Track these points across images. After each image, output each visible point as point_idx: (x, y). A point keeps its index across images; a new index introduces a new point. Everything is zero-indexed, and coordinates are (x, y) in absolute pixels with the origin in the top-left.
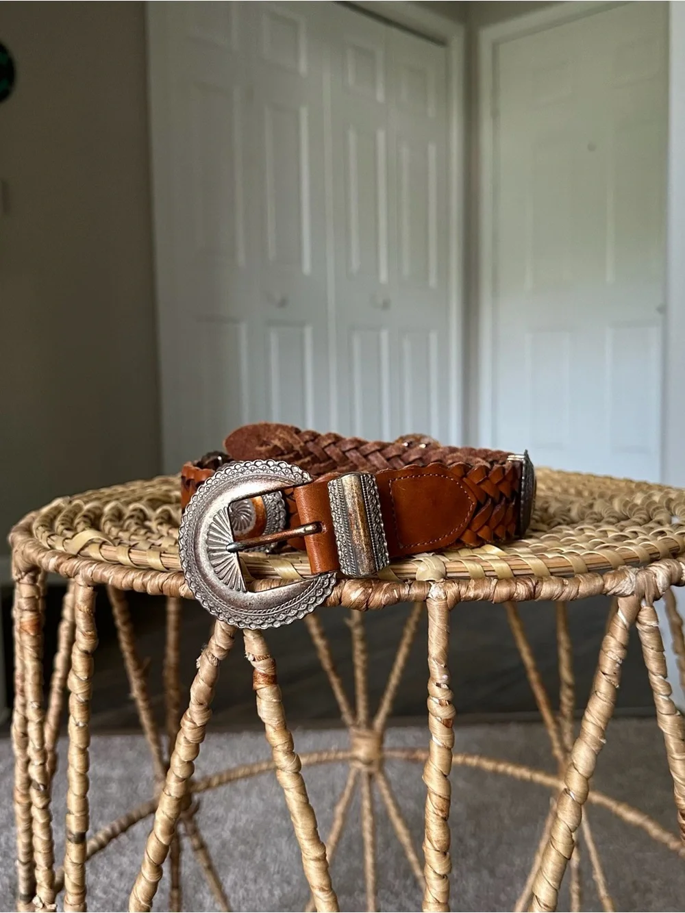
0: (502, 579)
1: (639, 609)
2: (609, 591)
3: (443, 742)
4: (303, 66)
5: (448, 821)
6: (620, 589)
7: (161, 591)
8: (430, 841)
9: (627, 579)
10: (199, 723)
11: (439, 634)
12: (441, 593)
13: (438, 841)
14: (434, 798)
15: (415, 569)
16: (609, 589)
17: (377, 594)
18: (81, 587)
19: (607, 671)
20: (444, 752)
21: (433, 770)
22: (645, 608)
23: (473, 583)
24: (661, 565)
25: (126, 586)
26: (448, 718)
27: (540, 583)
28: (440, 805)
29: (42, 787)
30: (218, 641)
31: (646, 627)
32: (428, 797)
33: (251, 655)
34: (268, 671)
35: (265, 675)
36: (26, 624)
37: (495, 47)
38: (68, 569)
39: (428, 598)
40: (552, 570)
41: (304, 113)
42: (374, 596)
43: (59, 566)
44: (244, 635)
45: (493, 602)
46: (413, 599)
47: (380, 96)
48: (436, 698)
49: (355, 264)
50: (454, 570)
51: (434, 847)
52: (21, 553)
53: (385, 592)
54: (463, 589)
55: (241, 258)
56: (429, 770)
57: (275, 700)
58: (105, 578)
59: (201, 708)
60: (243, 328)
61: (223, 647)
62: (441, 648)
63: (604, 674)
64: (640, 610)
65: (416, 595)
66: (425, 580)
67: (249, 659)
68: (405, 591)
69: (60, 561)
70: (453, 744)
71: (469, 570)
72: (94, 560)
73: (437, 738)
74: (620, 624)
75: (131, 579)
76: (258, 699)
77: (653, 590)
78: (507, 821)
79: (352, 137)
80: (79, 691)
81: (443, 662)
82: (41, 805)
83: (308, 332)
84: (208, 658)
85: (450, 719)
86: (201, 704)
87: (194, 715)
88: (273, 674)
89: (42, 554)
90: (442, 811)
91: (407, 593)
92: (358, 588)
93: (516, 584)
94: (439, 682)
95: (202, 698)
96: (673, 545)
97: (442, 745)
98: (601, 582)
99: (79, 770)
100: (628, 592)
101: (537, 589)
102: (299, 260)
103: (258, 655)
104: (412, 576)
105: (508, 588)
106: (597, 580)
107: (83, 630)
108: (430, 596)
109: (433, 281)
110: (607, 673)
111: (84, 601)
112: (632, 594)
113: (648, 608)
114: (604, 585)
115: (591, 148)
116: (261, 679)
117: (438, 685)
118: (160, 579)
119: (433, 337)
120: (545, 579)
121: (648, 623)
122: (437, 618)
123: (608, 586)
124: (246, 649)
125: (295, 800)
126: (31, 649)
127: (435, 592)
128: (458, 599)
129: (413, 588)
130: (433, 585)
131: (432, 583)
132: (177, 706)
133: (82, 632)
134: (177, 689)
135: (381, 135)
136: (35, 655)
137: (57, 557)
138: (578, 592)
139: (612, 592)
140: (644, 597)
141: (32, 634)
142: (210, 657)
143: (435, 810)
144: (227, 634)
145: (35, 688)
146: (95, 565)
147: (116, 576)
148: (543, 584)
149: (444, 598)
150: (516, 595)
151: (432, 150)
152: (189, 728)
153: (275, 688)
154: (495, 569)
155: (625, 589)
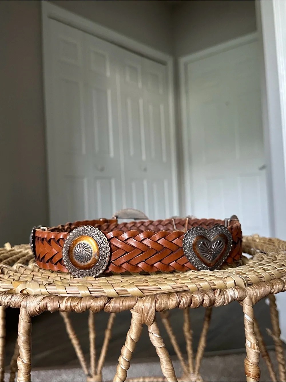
4: (108, 74)
37: (186, 65)
41: (109, 92)
47: (140, 86)
49: (132, 153)
55: (84, 151)
60: (85, 181)
79: (129, 102)
83: (113, 181)
102: (109, 152)
109: (164, 159)
119: (166, 183)
135: (141, 101)
151: (162, 107)
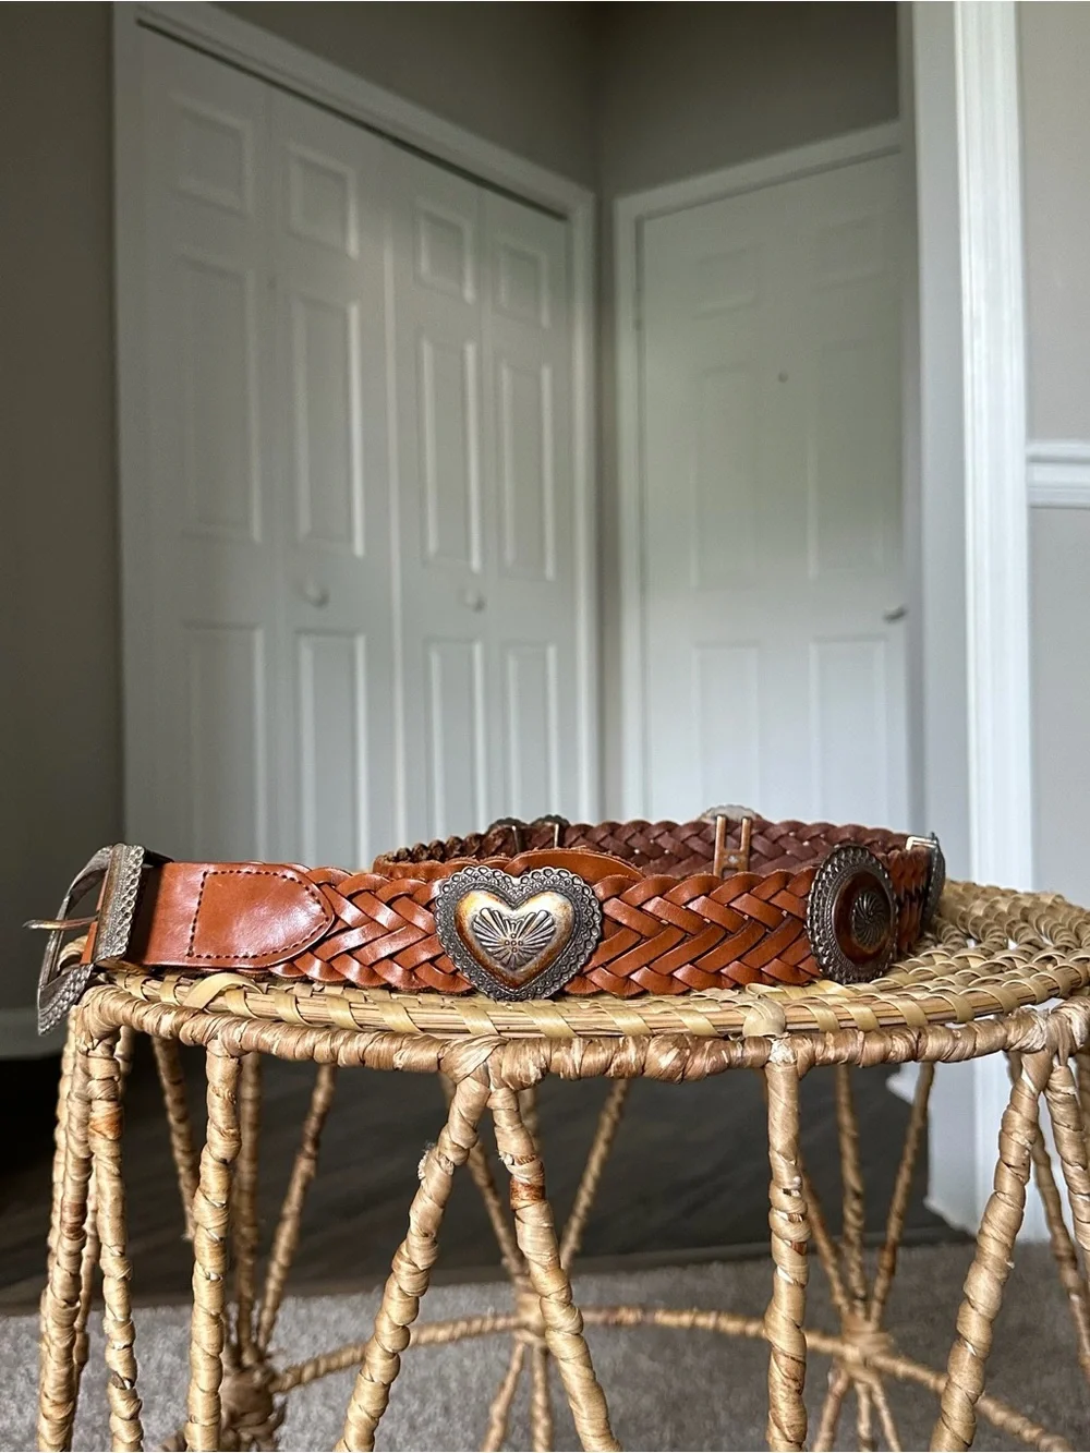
0: (869, 1031)
1: (1051, 1069)
2: (1012, 1046)
3: (796, 1276)
4: (353, 245)
5: (803, 1395)
6: (1028, 1041)
7: (363, 1061)
8: (779, 1427)
9: (1036, 1027)
10: (422, 1264)
11: (787, 1115)
12: (789, 1054)
13: (789, 1427)
14: (783, 1360)
15: (741, 1019)
16: (1013, 1041)
17: (699, 1056)
18: (220, 1059)
19: (1012, 1163)
20: (797, 1291)
21: (781, 1320)
22: (1059, 1067)
23: (830, 1038)
24: (1076, 1006)
25: (302, 1055)
26: (802, 1240)
27: (923, 1036)
28: (793, 1371)
29: (127, 1384)
30: (455, 1133)
31: (1060, 1096)
32: (773, 1360)
33: (508, 1156)
34: (535, 1179)
35: (529, 1187)
36: (100, 1121)
37: (639, 224)
38: (196, 1032)
39: (768, 1061)
40: (930, 1017)
41: (354, 312)
42: (693, 1061)
43: (178, 1027)
44: (495, 1125)
45: (861, 1066)
46: (749, 1063)
47: (469, 294)
48: (784, 1211)
49: (432, 544)
50: (797, 1020)
51: (785, 1436)
52: (96, 1010)
53: (709, 1055)
54: (819, 1048)
56: (774, 1319)
57: (546, 1225)
58: (266, 1043)
59: (428, 1241)
60: (259, 637)
61: (463, 1145)
62: (791, 1137)
63: (1009, 1166)
64: (1052, 1072)
65: (754, 1058)
66: (760, 1035)
67: (506, 1162)
68: (737, 1053)
69: (180, 1018)
70: (807, 1280)
71: (817, 1018)
72: (239, 1016)
73: (786, 1272)
74: (1027, 1092)
75: (311, 1045)
76: (518, 1223)
77: (1068, 1041)
78: (724, 1420)
79: (427, 351)
80: (211, 1224)
81: (793, 1157)
82: (127, 1414)
83: (360, 644)
84: (440, 1163)
85: (804, 1243)
86: (426, 1235)
87: (414, 1252)
88: (540, 1184)
89: (144, 1010)
90: (795, 1380)
91: (739, 1055)
92: (671, 1050)
93: (891, 1037)
94: (788, 1187)
95: (429, 1225)
96: (1074, 976)
97: (792, 1282)
98: (1004, 1032)
99: (210, 1351)
100: (1038, 1046)
101: (920, 1045)
103: (519, 1155)
104: (738, 1029)
105: (882, 1045)
106: (998, 1031)
107: (222, 1126)
108: (771, 1059)
109: (550, 570)
110: (1013, 1164)
111: (225, 1081)
112: (1043, 1048)
113: (1062, 1068)
114: (1007, 1036)
115: (782, 378)
116: (524, 1193)
117: (787, 1192)
118: (360, 1044)
120: (929, 1029)
121: (1063, 1089)
122: (783, 1091)
123: (1011, 1038)
124: (499, 1147)
125: (577, 1375)
126: (110, 1162)
127: (779, 1052)
128: (812, 1063)
129: (748, 1048)
130: (776, 1044)
131: (772, 1040)
132: (253, 1252)
133: (219, 1130)
134: (254, 1225)
135: (470, 351)
136: (115, 1170)
137: (174, 1013)
138: (975, 1048)
139: (1017, 1046)
140: (1057, 1052)
141: (111, 1137)
142: (443, 1161)
143: (785, 1380)
144: (469, 1125)
145: (117, 1224)
146: (246, 1023)
147: (284, 1040)
148: (927, 1037)
149: (793, 1061)
150: (892, 1054)
151: (546, 374)
152: (409, 1273)
153: (545, 1207)
154: (853, 1016)
155: (1034, 1041)
